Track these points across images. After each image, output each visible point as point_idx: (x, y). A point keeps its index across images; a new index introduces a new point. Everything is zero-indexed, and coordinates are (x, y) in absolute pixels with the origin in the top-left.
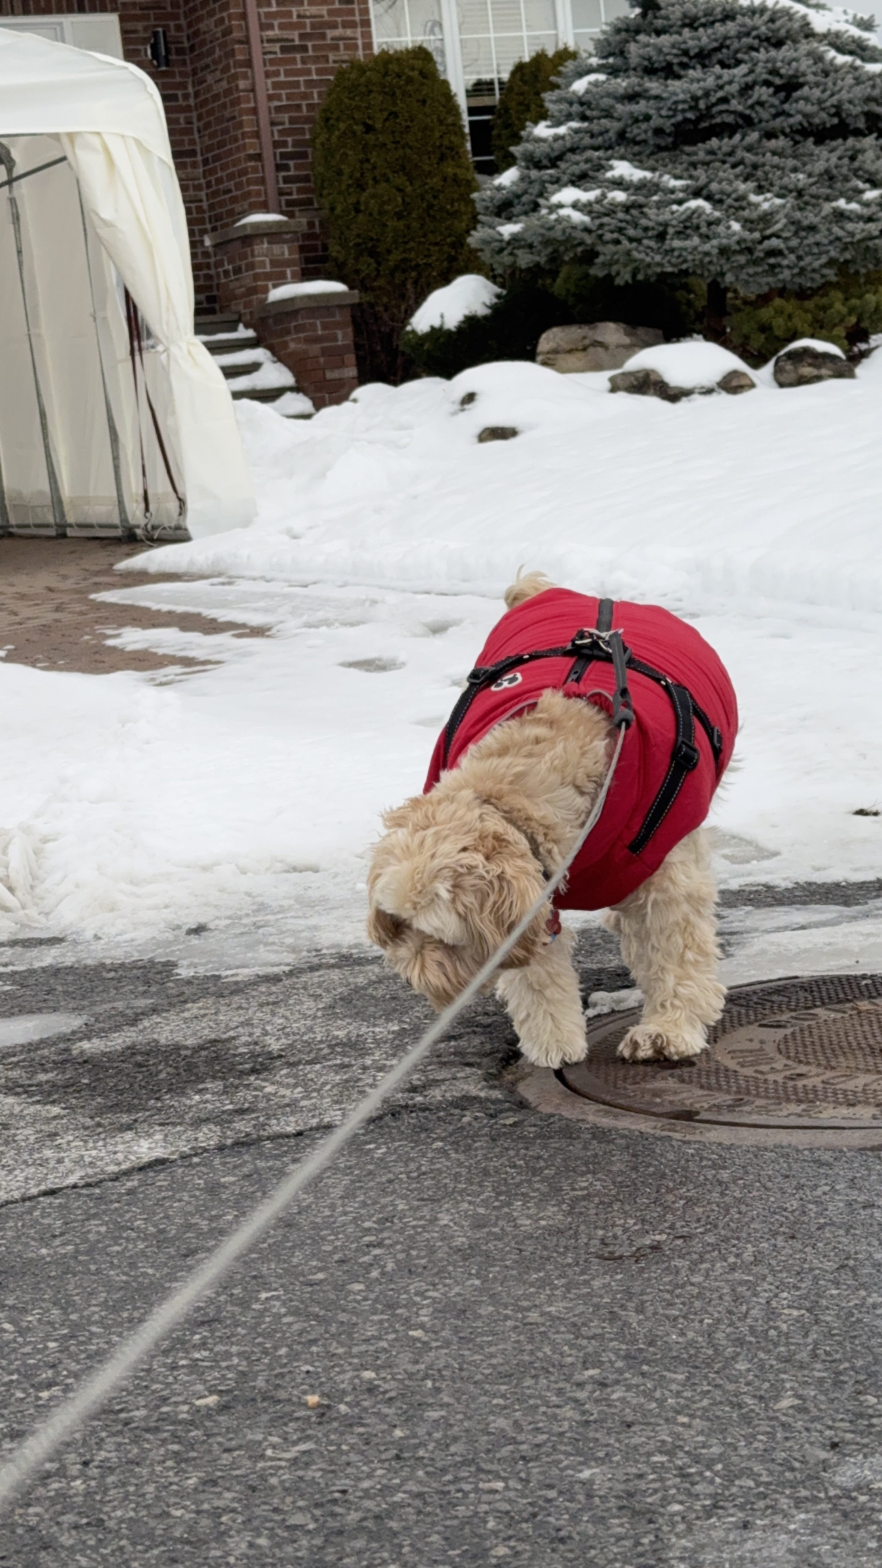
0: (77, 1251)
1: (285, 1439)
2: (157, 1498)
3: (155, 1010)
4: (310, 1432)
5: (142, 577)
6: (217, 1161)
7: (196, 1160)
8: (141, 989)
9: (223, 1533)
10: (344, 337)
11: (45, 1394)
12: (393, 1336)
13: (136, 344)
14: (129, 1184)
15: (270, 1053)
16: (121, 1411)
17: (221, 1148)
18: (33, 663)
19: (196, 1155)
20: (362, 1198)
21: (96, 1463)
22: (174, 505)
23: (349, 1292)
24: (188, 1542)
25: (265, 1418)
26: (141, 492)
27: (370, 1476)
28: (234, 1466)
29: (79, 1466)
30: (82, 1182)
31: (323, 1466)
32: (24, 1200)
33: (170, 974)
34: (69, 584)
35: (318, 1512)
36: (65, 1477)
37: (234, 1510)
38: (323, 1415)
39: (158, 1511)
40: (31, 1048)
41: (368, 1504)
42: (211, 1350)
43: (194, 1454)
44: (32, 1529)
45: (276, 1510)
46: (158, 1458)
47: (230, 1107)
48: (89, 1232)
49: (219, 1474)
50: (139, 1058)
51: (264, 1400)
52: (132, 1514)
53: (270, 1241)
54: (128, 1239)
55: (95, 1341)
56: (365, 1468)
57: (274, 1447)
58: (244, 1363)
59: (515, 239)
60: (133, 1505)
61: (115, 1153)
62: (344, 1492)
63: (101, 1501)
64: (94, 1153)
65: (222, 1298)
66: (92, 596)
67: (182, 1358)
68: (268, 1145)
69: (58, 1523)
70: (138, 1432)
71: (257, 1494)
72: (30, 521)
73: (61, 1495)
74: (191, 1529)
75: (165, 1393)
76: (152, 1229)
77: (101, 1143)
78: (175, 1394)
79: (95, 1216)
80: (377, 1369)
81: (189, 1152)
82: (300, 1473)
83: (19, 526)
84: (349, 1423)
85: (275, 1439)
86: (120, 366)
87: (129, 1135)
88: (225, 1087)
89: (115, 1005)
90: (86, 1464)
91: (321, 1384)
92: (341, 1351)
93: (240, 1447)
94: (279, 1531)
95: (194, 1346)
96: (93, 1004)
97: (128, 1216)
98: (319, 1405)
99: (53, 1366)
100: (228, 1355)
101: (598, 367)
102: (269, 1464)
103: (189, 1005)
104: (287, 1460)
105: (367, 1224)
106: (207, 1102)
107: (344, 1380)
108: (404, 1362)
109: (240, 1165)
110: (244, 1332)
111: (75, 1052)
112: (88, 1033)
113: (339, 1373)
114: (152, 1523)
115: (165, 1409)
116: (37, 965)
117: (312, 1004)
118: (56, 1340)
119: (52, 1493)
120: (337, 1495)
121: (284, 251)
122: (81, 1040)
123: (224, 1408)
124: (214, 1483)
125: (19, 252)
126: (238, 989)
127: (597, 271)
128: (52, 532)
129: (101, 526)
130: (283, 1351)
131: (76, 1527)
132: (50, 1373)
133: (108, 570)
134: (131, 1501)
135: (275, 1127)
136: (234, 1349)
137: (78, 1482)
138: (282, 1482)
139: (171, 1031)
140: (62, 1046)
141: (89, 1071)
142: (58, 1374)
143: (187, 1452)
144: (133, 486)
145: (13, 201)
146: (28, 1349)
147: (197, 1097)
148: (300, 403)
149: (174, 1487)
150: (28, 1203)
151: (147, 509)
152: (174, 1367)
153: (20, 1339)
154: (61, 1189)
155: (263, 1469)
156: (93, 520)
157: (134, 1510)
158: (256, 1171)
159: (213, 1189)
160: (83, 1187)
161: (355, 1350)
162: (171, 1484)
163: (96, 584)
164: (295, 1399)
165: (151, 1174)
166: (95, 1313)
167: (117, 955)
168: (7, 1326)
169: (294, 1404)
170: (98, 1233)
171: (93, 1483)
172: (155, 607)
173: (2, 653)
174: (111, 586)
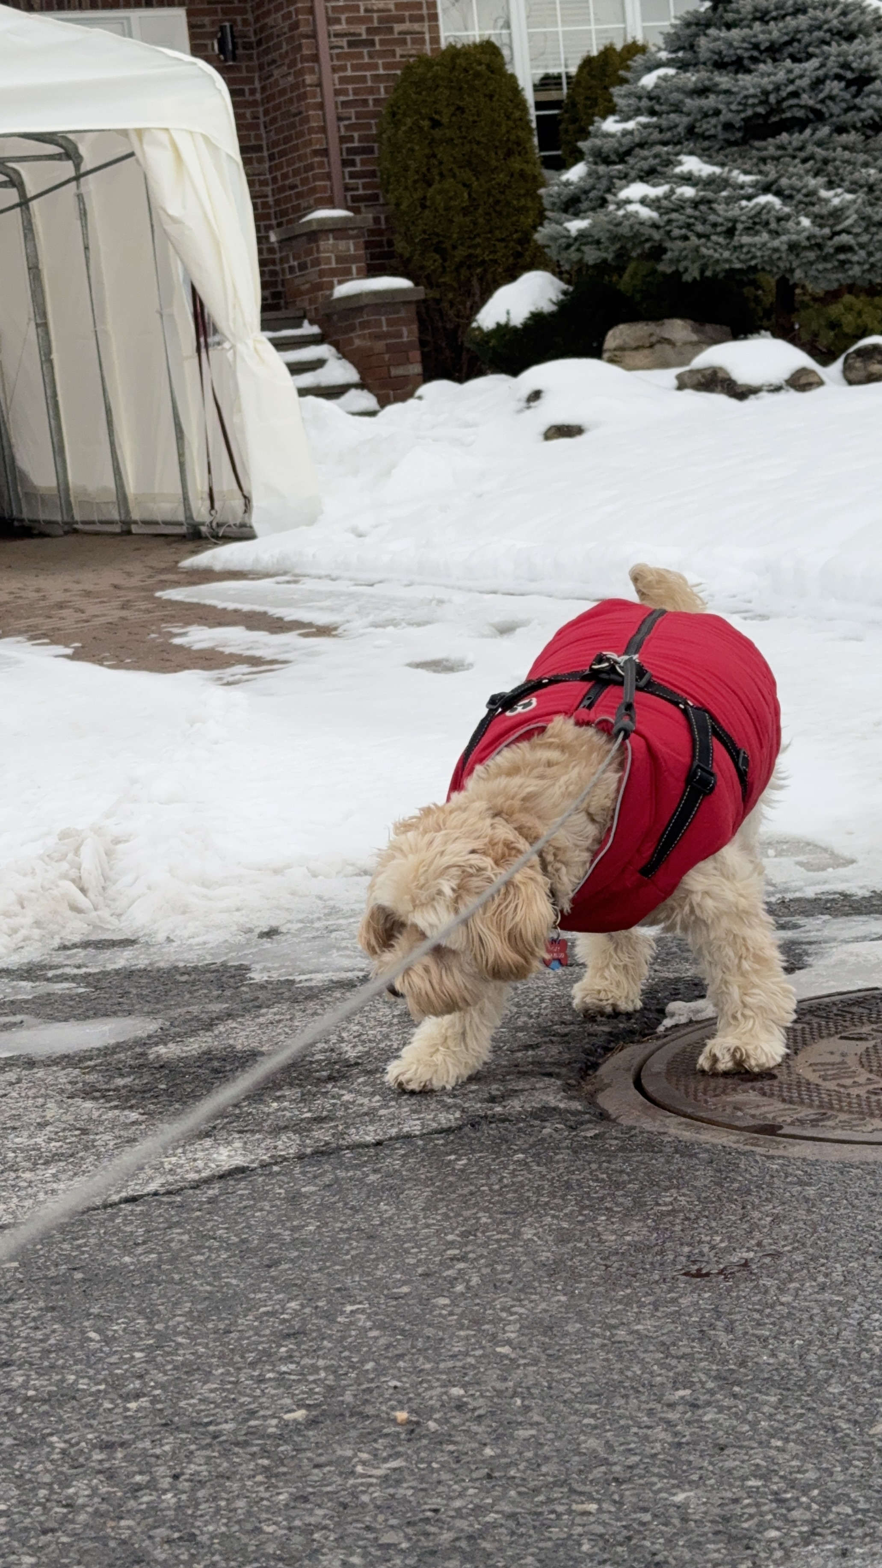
0: (160, 1260)
1: (375, 1455)
2: (249, 1514)
3: (230, 1015)
4: (400, 1449)
5: (207, 575)
6: (297, 1170)
7: (276, 1168)
8: (216, 993)
9: (316, 1551)
10: (409, 333)
11: (133, 1405)
12: (479, 1352)
13: (202, 340)
14: (210, 1192)
15: (346, 1060)
16: (210, 1423)
17: (301, 1157)
18: (100, 662)
19: (276, 1163)
20: (444, 1210)
21: (187, 1477)
22: (239, 503)
23: (435, 1306)
24: (281, 1559)
25: (353, 1433)
26: (206, 489)
27: (461, 1495)
28: (324, 1482)
29: (169, 1480)
30: (162, 1190)
31: (414, 1484)
32: (105, 1206)
33: (243, 978)
34: (135, 581)
35: (410, 1531)
36: (157, 1490)
37: (325, 1528)
38: (412, 1431)
39: (249, 1527)
40: (107, 1051)
41: (460, 1523)
42: (298, 1363)
43: (285, 1469)
44: (124, 1542)
45: (368, 1528)
46: (248, 1473)
47: (309, 1115)
48: (171, 1240)
49: (310, 1490)
50: (216, 1064)
51: (352, 1416)
52: (223, 1529)
53: (353, 1253)
54: (210, 1249)
55: (181, 1352)
56: (456, 1487)
57: (364, 1463)
58: (331, 1377)
59: (582, 235)
60: (224, 1521)
61: (195, 1160)
62: (436, 1511)
63: (192, 1516)
64: (173, 1160)
65: (307, 1310)
66: (158, 594)
67: (269, 1371)
68: (348, 1154)
69: (150, 1537)
70: (227, 1446)
71: (348, 1511)
72: (95, 518)
73: (153, 1508)
74: (282, 1546)
75: (252, 1406)
76: (235, 1239)
77: (180, 1150)
78: (262, 1408)
79: (177, 1224)
80: (464, 1386)
81: (268, 1160)
82: (391, 1491)
83: (84, 523)
84: (438, 1440)
85: (364, 1456)
86: (187, 364)
87: (208, 1142)
88: (303, 1095)
89: (190, 1009)
90: (176, 1477)
91: (410, 1399)
92: (428, 1366)
93: (329, 1463)
94: (372, 1550)
95: (281, 1359)
96: (168, 1007)
97: (210, 1224)
98: (409, 1422)
99: (140, 1377)
100: (315, 1369)
101: (665, 364)
102: (360, 1481)
103: (264, 1011)
104: (377, 1477)
105: (450, 1237)
106: (285, 1109)
107: (433, 1395)
108: (492, 1379)
109: (321, 1175)
110: (330, 1345)
111: (151, 1057)
112: (163, 1038)
113: (426, 1389)
114: (245, 1539)
115: (252, 1423)
116: (110, 967)
117: (387, 1011)
118: (142, 1350)
119: (144, 1507)
120: (429, 1514)
121: (350, 247)
122: (157, 1044)
123: (313, 1423)
124: (306, 1499)
125: (86, 248)
126: (312, 994)
127: (663, 267)
128: (117, 529)
129: (167, 523)
130: (370, 1366)
131: (169, 1541)
132: (137, 1384)
133: (174, 568)
134: (222, 1516)
135: (354, 1135)
136: (321, 1363)
137: (169, 1495)
138: (373, 1500)
139: (247, 1037)
140: (138, 1050)
141: (166, 1076)
142: (145, 1384)
143: (277, 1467)
144: (198, 483)
145: (80, 197)
146: (114, 1359)
147: (275, 1105)
148: (365, 400)
149: (265, 1503)
150: (109, 1210)
151: (212, 506)
152: (261, 1380)
153: (106, 1349)
154: (142, 1196)
155: (354, 1486)
156: (159, 519)
157: (226, 1525)
158: (337, 1180)
159: (294, 1198)
160: (164, 1194)
161: (442, 1366)
162: (262, 1499)
163: (162, 581)
164: (384, 1415)
165: (232, 1182)
166: (179, 1323)
167: (189, 958)
168: (93, 1335)
169: (382, 1420)
170: (181, 1241)
171: (184, 1497)
172: (221, 605)
173: (69, 651)
174: (176, 584)
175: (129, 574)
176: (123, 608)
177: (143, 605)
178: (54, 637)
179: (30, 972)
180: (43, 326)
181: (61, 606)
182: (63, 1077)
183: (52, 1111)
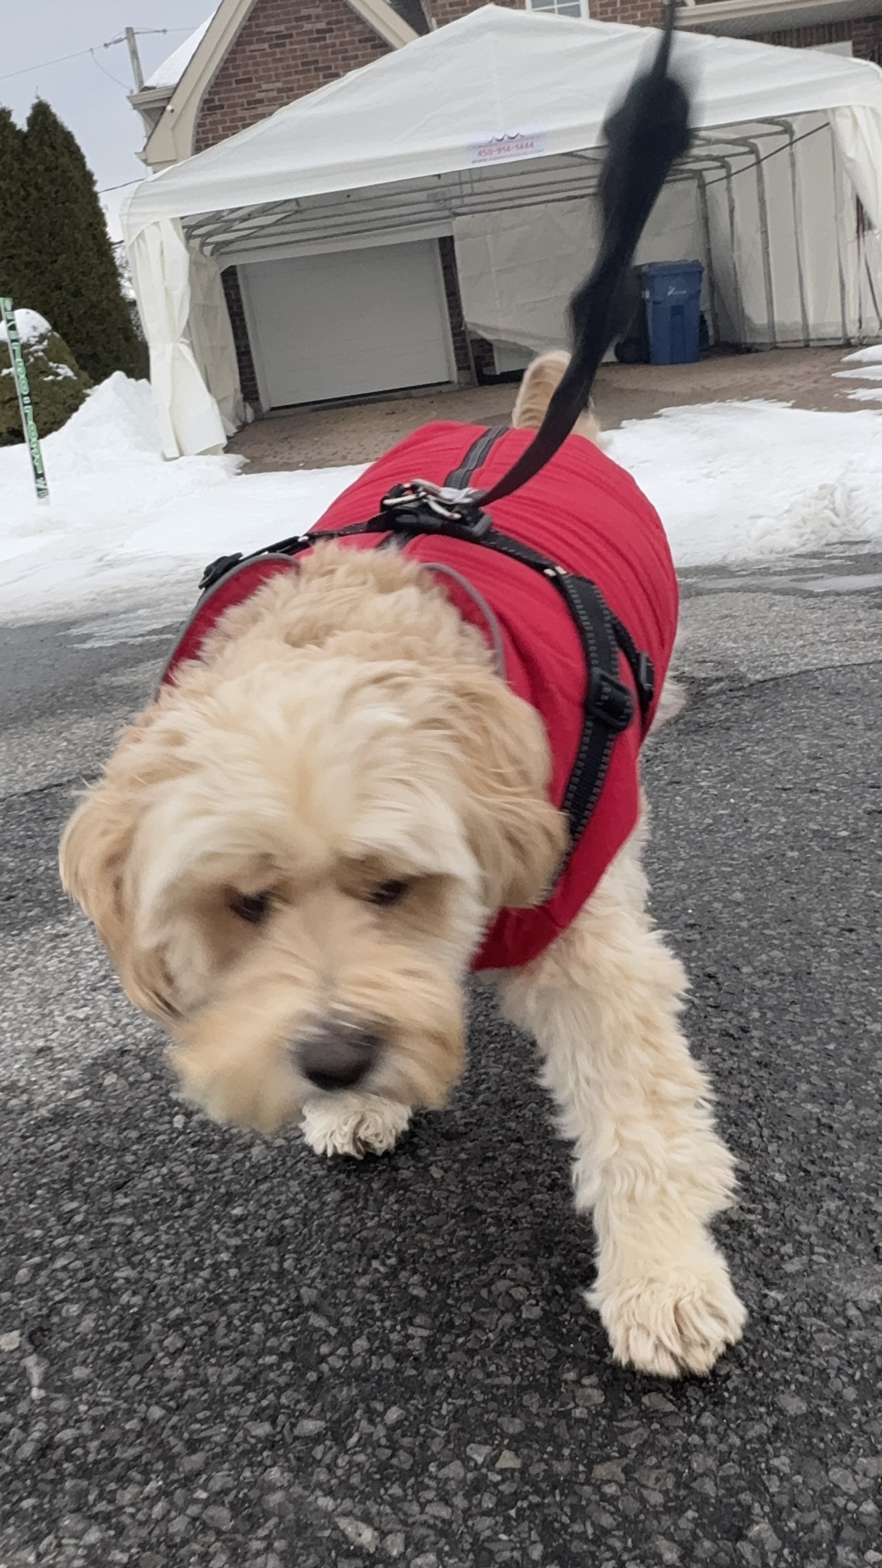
5: (859, 364)
13: (861, 228)
18: (809, 409)
22: (876, 324)
26: (857, 317)
66: (834, 375)
72: (790, 338)
83: (782, 342)
86: (849, 246)
116: (860, 553)
125: (794, 184)
128: (801, 344)
129: (832, 339)
133: (839, 362)
144: (852, 314)
145: (792, 155)
151: (860, 327)
156: (826, 336)
163: (834, 369)
172: (872, 378)
173: (790, 404)
174: (842, 370)
175: (815, 367)
176: (815, 382)
177: (828, 381)
178: (780, 398)
179: (814, 555)
180: (765, 232)
181: (780, 383)
182: (861, 600)
183: (861, 614)
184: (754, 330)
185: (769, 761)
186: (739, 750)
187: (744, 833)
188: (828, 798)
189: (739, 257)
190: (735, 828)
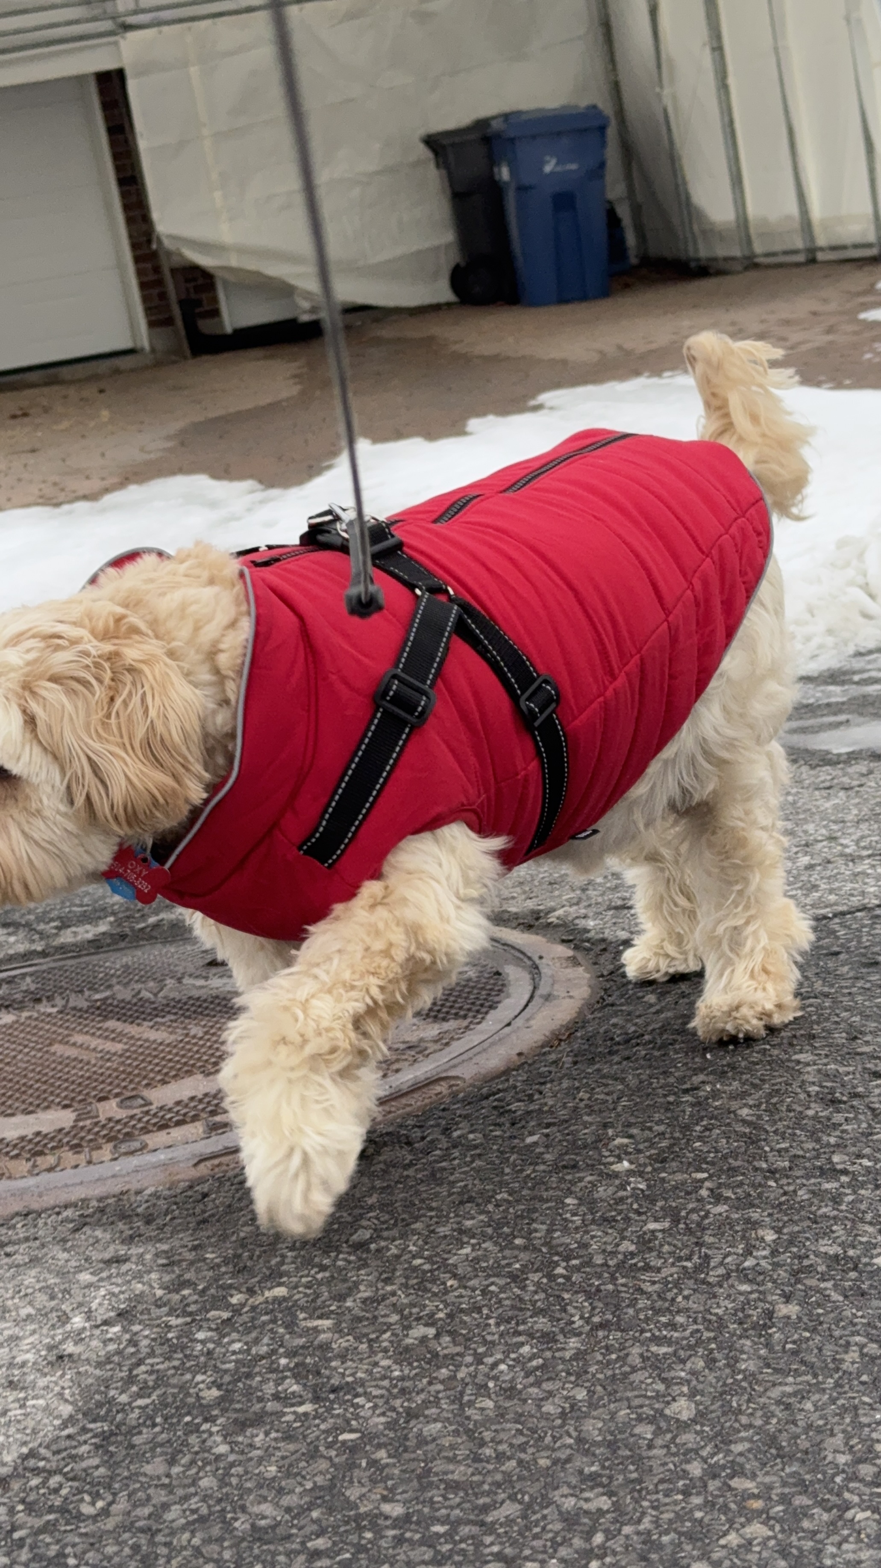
34: (833, 306)
66: (863, 316)
72: (778, 247)
83: (767, 255)
128: (801, 258)
129: (856, 246)
133: (871, 291)
156: (848, 241)
163: (862, 304)
175: (825, 300)
176: (830, 330)
177: (850, 328)
180: (718, 49)
184: (710, 232)
185: (745, 1112)
186: (686, 1091)
187: (697, 1269)
188: (855, 1185)
189: (674, 98)
190: (680, 1259)
